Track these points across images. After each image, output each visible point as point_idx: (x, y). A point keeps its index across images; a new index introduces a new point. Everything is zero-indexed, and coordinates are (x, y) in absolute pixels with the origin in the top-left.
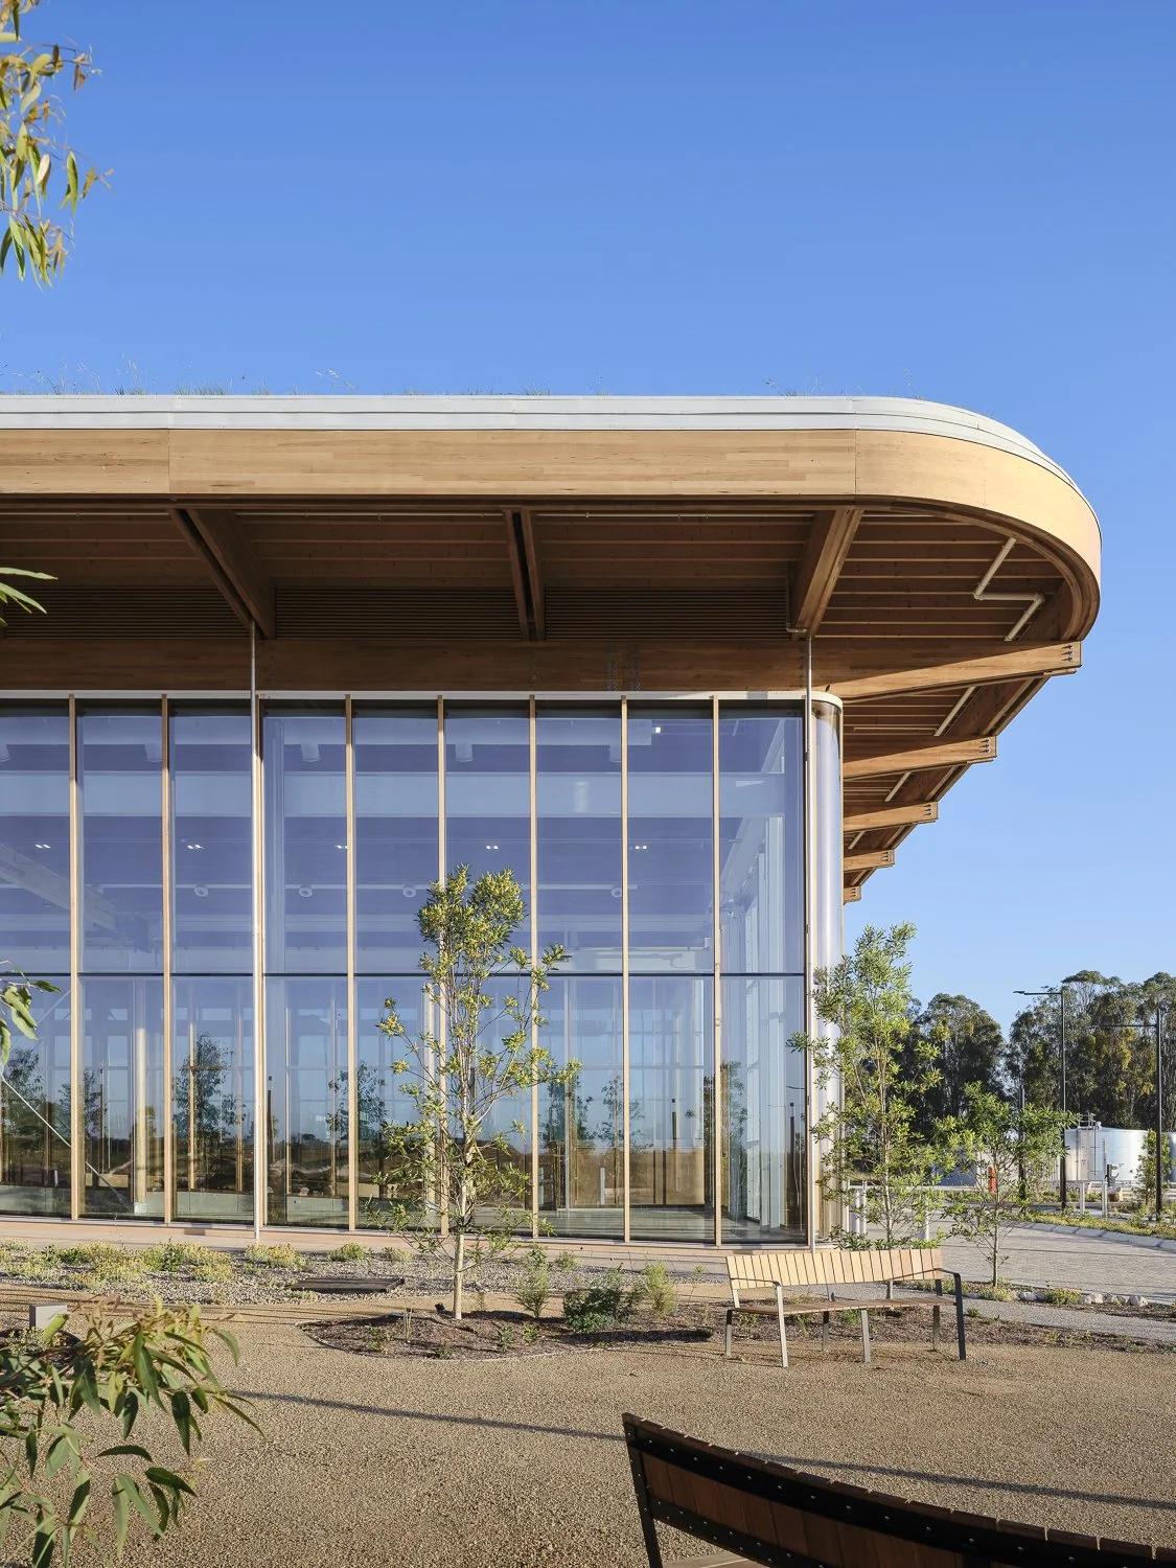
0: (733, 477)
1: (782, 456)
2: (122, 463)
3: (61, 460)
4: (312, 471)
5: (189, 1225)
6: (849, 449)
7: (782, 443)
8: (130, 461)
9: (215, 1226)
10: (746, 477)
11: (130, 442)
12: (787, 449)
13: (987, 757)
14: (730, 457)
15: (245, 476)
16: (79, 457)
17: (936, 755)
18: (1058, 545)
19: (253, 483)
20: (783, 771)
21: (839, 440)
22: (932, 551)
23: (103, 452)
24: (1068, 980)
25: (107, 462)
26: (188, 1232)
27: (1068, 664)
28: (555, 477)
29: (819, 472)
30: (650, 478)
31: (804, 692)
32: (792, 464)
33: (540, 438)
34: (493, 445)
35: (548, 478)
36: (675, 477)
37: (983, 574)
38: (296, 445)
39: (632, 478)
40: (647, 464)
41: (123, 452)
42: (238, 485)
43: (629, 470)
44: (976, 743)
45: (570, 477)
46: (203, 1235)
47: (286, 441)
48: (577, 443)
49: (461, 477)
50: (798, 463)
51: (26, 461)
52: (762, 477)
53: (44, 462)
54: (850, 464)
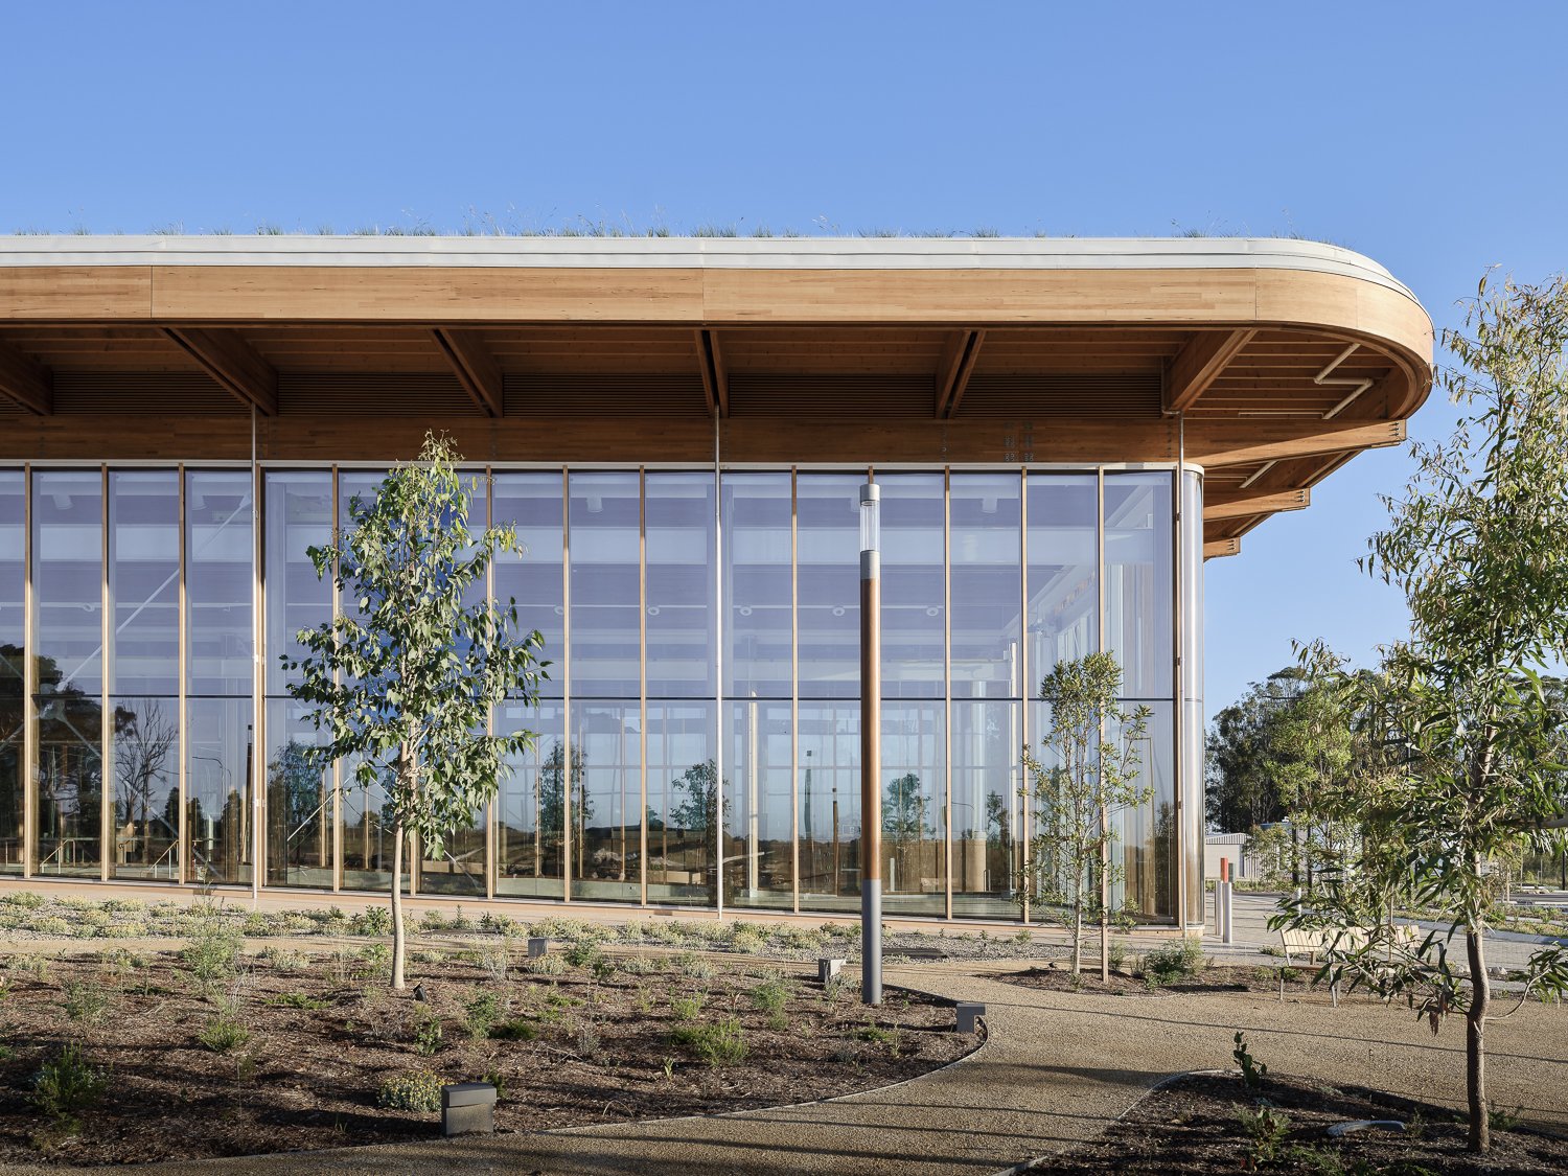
0: (1156, 307)
1: (1197, 289)
2: (666, 296)
3: (617, 293)
4: (817, 303)
5: (659, 907)
6: (1251, 284)
7: (1196, 279)
8: (672, 294)
9: (680, 908)
10: (1167, 307)
11: (671, 279)
12: (1199, 284)
13: (1302, 505)
14: (1154, 290)
15: (763, 307)
16: (631, 290)
17: (1258, 504)
18: (1409, 354)
19: (770, 312)
20: (1150, 526)
21: (1242, 277)
22: (1285, 349)
23: (650, 287)
24: (1274, 677)
25: (653, 295)
26: (657, 913)
27: (1394, 438)
28: (1013, 307)
29: (1226, 302)
30: (1089, 307)
31: (1176, 464)
32: (1204, 296)
33: (1000, 275)
34: (962, 281)
35: (1007, 307)
36: (1109, 307)
37: (1326, 366)
38: (805, 281)
39: (1075, 307)
40: (1086, 296)
41: (667, 287)
42: (759, 313)
43: (1071, 301)
44: (1292, 495)
45: (1023, 307)
46: (671, 915)
47: (796, 279)
48: (1030, 279)
49: (937, 307)
50: (1209, 295)
51: (589, 294)
52: (1181, 306)
53: (604, 295)
54: (1251, 296)
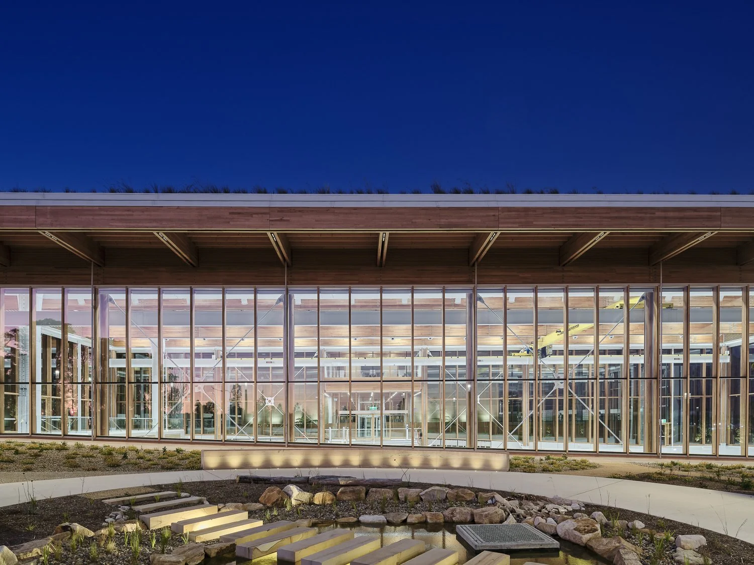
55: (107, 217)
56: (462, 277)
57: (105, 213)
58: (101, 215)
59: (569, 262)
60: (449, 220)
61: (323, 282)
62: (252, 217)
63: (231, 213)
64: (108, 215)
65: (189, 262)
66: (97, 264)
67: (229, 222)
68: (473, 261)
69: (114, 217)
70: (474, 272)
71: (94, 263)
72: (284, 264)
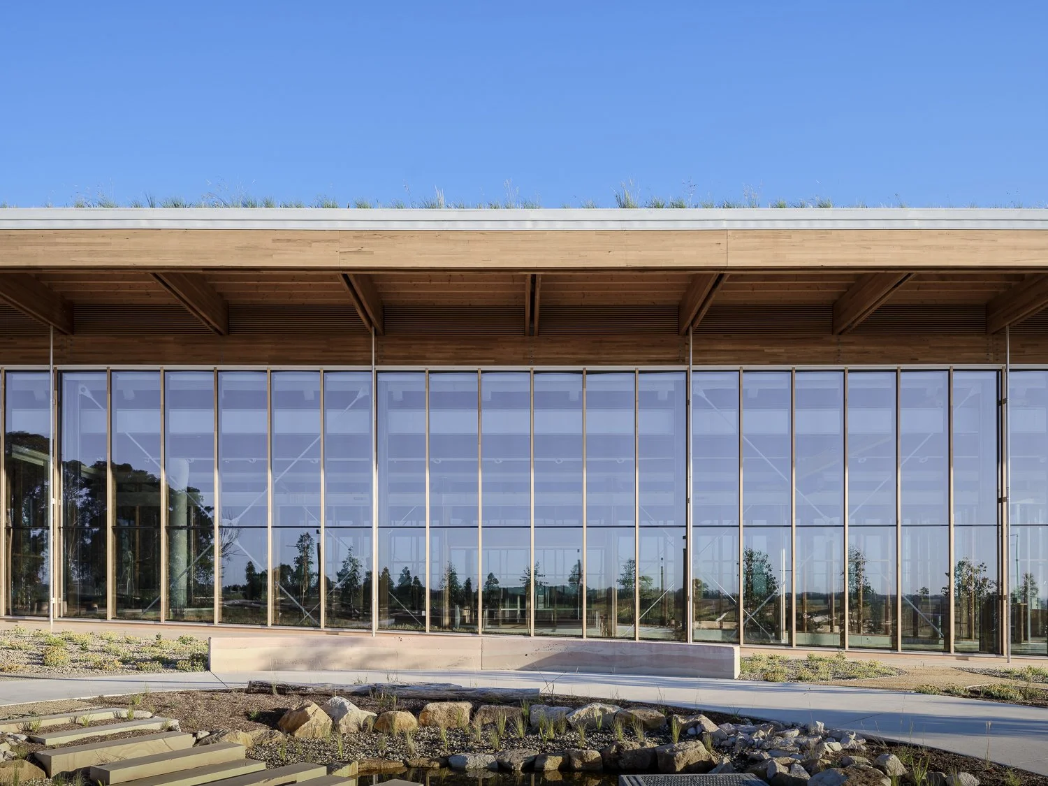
55: (66, 248)
56: (668, 353)
57: (64, 240)
58: (57, 244)
59: (849, 327)
60: (642, 253)
61: (436, 361)
62: (310, 246)
63: (274, 241)
64: (68, 244)
65: (212, 327)
66: (60, 331)
67: (272, 255)
68: (686, 326)
69: (78, 248)
70: (688, 344)
71: (54, 327)
72: (369, 329)
